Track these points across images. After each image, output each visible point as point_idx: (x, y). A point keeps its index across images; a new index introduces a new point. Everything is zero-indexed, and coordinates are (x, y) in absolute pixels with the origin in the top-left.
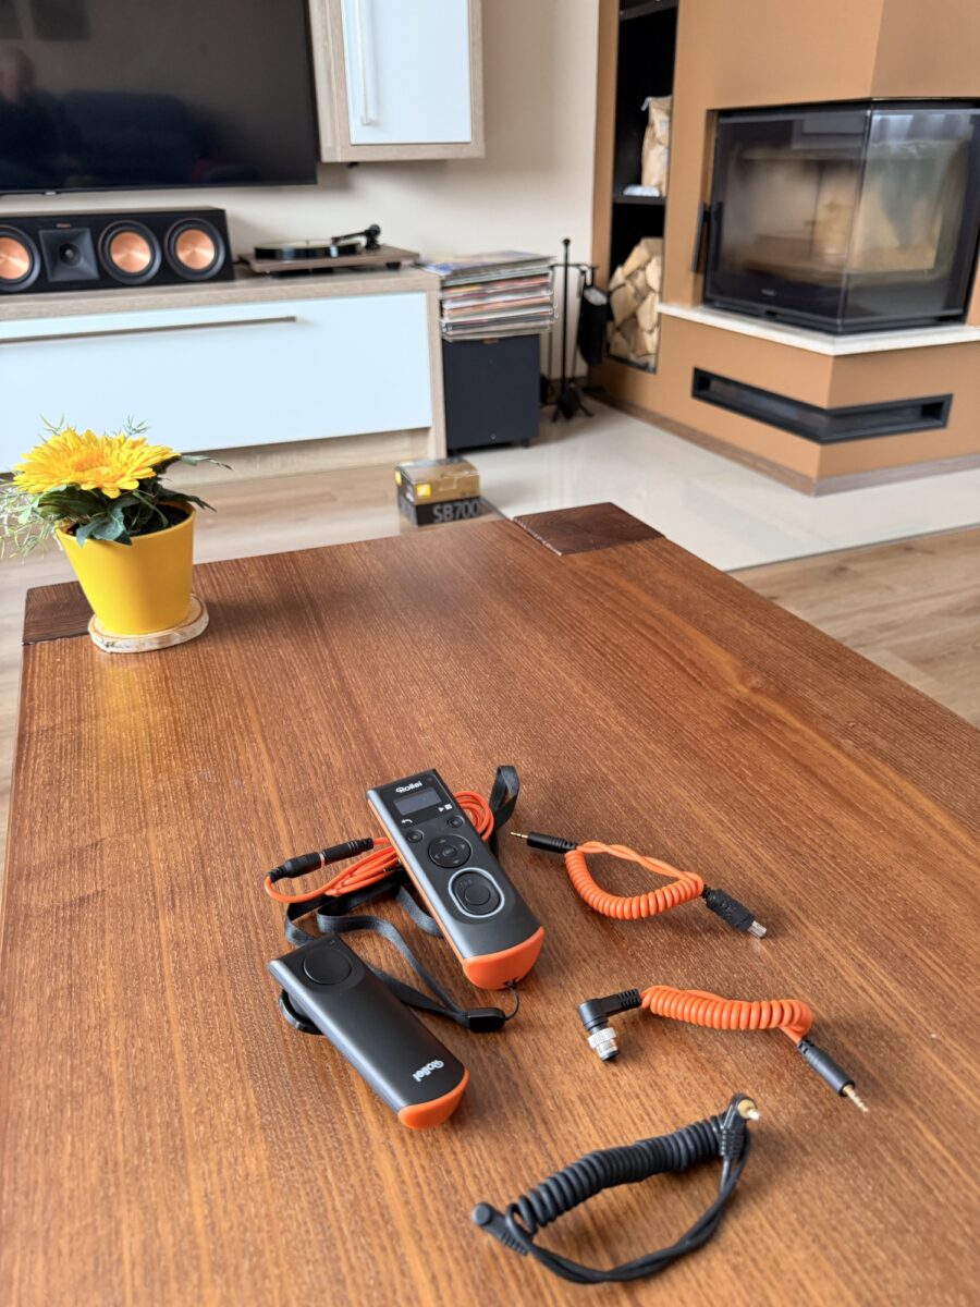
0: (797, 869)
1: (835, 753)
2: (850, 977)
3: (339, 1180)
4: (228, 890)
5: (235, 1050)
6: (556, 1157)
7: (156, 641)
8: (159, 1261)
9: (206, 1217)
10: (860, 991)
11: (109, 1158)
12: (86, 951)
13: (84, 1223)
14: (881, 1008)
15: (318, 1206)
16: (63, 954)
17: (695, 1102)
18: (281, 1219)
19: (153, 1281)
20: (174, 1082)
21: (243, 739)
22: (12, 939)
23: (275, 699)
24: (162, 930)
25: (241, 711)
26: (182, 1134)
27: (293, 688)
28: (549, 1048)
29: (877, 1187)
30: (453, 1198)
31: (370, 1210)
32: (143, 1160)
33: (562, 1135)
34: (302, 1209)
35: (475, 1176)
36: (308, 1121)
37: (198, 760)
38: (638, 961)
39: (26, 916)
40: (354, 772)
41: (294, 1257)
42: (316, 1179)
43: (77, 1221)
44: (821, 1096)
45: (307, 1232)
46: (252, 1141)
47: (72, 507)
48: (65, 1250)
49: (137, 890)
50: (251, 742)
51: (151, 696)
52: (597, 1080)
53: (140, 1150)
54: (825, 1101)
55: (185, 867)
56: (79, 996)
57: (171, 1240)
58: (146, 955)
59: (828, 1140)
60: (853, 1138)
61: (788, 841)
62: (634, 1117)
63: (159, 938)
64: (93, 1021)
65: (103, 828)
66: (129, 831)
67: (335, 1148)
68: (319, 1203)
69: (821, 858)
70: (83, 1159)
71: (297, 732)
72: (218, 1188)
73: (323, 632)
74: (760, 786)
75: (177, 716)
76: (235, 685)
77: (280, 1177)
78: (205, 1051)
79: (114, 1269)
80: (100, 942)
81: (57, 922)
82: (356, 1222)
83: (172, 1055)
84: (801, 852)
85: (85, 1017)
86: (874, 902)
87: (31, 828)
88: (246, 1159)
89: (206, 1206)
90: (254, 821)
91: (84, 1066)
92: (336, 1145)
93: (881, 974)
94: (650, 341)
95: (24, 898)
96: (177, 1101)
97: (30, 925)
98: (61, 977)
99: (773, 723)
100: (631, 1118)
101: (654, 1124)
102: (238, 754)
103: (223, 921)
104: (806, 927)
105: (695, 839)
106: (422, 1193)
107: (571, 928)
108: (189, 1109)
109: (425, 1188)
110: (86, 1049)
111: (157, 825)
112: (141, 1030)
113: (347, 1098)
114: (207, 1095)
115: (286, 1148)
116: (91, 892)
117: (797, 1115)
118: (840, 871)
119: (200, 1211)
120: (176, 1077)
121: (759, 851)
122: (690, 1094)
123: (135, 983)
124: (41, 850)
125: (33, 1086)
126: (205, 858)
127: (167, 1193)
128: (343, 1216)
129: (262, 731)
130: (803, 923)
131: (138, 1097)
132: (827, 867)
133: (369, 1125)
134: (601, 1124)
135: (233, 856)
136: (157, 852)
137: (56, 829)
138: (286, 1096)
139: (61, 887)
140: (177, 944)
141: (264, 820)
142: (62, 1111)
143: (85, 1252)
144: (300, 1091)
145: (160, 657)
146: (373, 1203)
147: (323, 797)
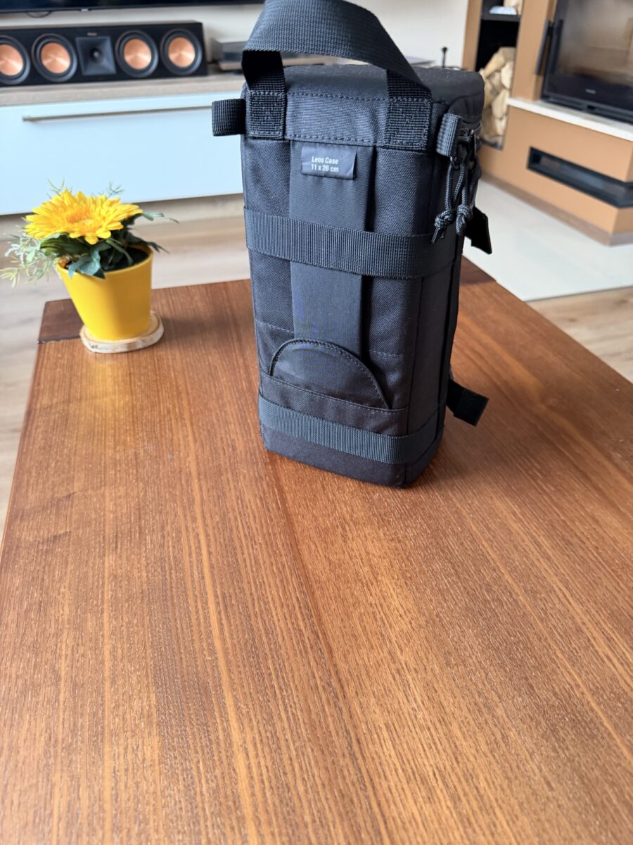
0: (568, 556)
1: (606, 463)
2: (599, 647)
3: (207, 772)
4: (154, 538)
5: (146, 663)
6: (364, 770)
7: (126, 346)
8: (78, 818)
9: (113, 789)
10: (606, 660)
11: (52, 736)
12: (54, 576)
13: (30, 783)
14: (621, 675)
15: (190, 790)
16: (38, 578)
17: (471, 737)
18: (164, 797)
19: (71, 832)
20: (102, 682)
21: (177, 424)
22: (7, 563)
23: (202, 394)
24: (107, 565)
25: (178, 403)
26: (103, 723)
27: (215, 387)
28: (368, 684)
29: (603, 823)
30: (286, 794)
31: (226, 797)
32: (75, 740)
33: (371, 754)
34: (179, 791)
35: (304, 779)
36: (191, 722)
37: (145, 438)
38: (441, 620)
39: (18, 547)
40: (251, 455)
41: (170, 827)
42: (192, 768)
43: (26, 781)
44: (568, 743)
45: (181, 809)
46: (150, 734)
47: (67, 249)
48: (16, 802)
49: (93, 533)
50: (183, 426)
51: (119, 386)
52: (401, 713)
53: (74, 731)
54: (570, 747)
55: (127, 518)
56: (45, 610)
57: (87, 803)
58: (93, 583)
59: (569, 780)
60: (589, 780)
61: (564, 533)
62: (425, 746)
63: (104, 571)
64: (52, 630)
65: (76, 484)
66: (92, 488)
67: (207, 746)
68: (191, 788)
69: (588, 548)
70: (35, 735)
71: (215, 421)
72: (123, 767)
73: (241, 345)
74: (548, 487)
75: (135, 403)
76: (177, 383)
77: (167, 764)
78: (126, 661)
79: (47, 820)
80: (64, 570)
81: (37, 553)
82: (216, 805)
83: (102, 662)
84: (572, 541)
85: (48, 627)
86: (624, 587)
87: (28, 481)
88: (145, 747)
89: (113, 780)
90: (178, 487)
91: (43, 663)
92: (208, 744)
93: (624, 647)
94: (500, 126)
95: (18, 533)
96: (102, 697)
97: (19, 554)
98: (36, 594)
99: (563, 436)
100: (422, 745)
101: (438, 752)
102: (173, 435)
103: (149, 561)
104: (570, 603)
105: (493, 526)
106: (264, 788)
107: (394, 589)
108: (109, 705)
109: (267, 784)
110: (46, 651)
111: (112, 484)
112: (84, 641)
113: (220, 707)
114: (123, 696)
115: (173, 742)
116: (61, 532)
117: (548, 757)
118: (601, 560)
119: (108, 784)
120: (103, 679)
121: (541, 539)
122: (468, 731)
123: (84, 604)
124: (32, 498)
125: (8, 676)
126: (142, 512)
127: (88, 767)
128: (207, 800)
129: (191, 419)
130: (568, 600)
131: (77, 691)
132: (590, 555)
133: (233, 730)
134: (400, 748)
135: (161, 512)
136: (110, 505)
137: (44, 483)
138: (177, 702)
139: (43, 527)
140: (115, 577)
141: (185, 486)
142: (25, 696)
143: (29, 805)
144: (187, 699)
145: (128, 357)
146: (229, 792)
147: (227, 472)
